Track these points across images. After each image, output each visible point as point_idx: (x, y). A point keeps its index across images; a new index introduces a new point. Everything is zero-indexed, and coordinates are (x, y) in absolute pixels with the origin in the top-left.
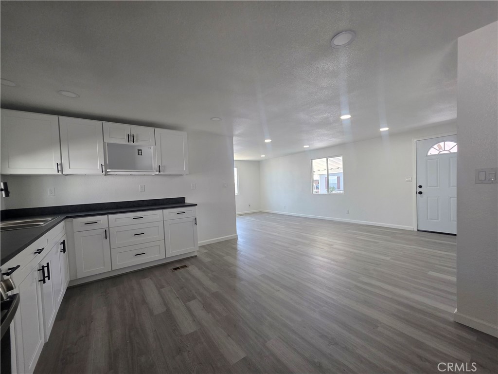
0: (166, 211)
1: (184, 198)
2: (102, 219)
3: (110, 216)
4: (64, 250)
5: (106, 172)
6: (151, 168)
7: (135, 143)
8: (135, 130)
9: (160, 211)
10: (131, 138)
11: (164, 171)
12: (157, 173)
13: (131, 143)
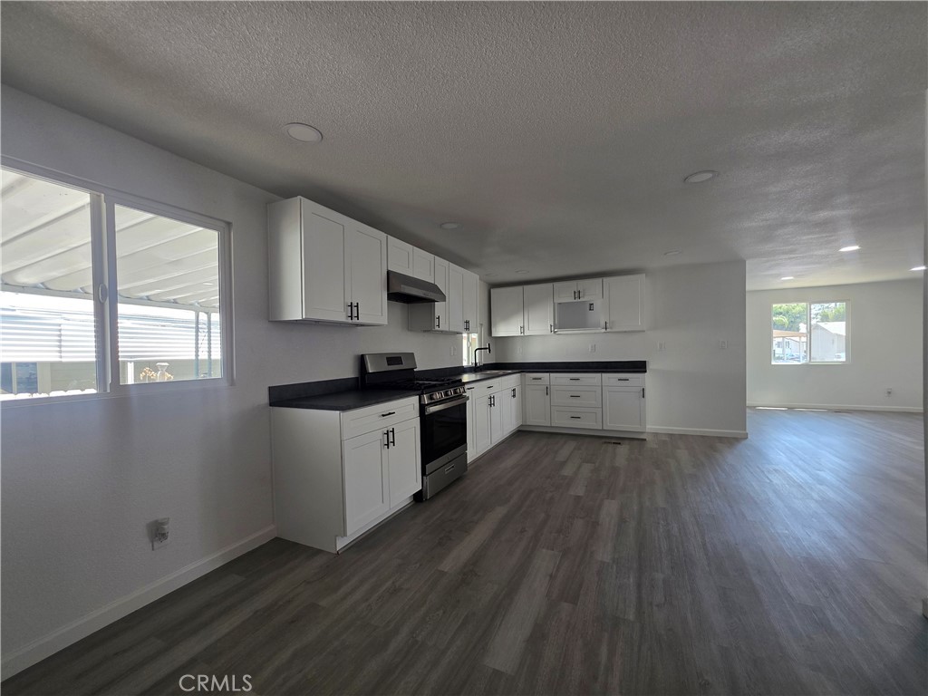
0: (605, 376)
1: (645, 362)
2: (545, 376)
3: (552, 374)
4: (514, 396)
5: (555, 332)
6: (597, 326)
7: (582, 299)
8: (582, 284)
9: (599, 375)
10: (578, 294)
11: (611, 328)
12: (604, 330)
13: (577, 300)
